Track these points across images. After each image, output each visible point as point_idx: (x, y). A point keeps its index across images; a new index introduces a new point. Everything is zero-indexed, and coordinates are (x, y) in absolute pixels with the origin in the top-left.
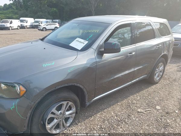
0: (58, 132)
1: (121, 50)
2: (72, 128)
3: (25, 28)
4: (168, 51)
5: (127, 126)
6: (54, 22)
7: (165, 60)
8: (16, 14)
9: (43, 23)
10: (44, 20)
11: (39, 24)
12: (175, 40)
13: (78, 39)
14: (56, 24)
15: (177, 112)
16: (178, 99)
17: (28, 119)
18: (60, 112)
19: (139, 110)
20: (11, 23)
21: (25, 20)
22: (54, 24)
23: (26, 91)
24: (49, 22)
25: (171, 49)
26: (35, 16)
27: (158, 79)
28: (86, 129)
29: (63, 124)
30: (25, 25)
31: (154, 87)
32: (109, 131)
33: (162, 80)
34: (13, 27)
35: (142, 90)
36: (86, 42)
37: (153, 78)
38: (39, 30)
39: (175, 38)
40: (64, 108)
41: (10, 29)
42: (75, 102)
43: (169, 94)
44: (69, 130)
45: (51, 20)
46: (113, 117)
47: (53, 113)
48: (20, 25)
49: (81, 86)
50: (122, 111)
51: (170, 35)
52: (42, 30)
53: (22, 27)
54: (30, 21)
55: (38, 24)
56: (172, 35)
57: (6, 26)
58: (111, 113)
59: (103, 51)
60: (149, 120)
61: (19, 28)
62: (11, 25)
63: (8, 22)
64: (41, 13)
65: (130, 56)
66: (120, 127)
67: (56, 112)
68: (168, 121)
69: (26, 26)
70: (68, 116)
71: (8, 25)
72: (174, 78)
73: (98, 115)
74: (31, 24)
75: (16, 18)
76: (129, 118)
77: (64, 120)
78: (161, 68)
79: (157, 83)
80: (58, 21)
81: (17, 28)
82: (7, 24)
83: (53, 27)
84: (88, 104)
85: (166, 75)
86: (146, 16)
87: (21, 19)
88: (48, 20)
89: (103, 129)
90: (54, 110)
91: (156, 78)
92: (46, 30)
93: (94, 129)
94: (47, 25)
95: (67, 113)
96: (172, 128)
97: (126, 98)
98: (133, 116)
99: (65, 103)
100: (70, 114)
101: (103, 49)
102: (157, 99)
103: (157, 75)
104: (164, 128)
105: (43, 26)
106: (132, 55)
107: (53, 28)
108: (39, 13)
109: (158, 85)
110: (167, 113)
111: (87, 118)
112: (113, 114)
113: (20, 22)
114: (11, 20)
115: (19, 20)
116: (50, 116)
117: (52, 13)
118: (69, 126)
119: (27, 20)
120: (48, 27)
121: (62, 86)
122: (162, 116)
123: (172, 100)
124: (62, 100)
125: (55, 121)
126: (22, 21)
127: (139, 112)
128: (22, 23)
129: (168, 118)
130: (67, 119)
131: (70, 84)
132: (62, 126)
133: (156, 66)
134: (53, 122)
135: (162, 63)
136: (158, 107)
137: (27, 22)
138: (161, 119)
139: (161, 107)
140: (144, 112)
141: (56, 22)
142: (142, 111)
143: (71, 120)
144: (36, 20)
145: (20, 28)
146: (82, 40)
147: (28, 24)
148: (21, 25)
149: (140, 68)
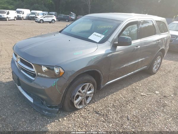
0: (81, 108)
1: (132, 43)
2: (91, 105)
3: (21, 20)
4: (166, 46)
5: (134, 105)
6: (50, 14)
7: (163, 53)
8: (12, 4)
9: (40, 14)
10: (41, 12)
11: (36, 15)
12: (171, 37)
13: (95, 33)
14: (53, 17)
15: (172, 96)
16: (173, 86)
17: (63, 94)
18: (83, 91)
19: (142, 94)
20: (8, 14)
21: (21, 11)
22: (52, 17)
23: (64, 73)
24: (45, 15)
25: (168, 45)
26: (31, 7)
27: (156, 70)
28: (102, 106)
29: (85, 101)
30: (21, 16)
31: (152, 76)
32: (121, 108)
33: (158, 71)
34: (10, 18)
35: (143, 79)
36: (103, 36)
37: (152, 69)
38: (36, 22)
39: (171, 35)
40: (86, 88)
41: (7, 19)
42: (94, 84)
43: (165, 83)
44: (89, 107)
45: (47, 12)
46: (121, 98)
47: (79, 92)
48: (16, 16)
49: (99, 72)
50: (128, 94)
51: (168, 32)
52: (39, 22)
53: (19, 18)
54: (26, 12)
55: (34, 16)
56: (169, 32)
57: (3, 17)
58: (120, 96)
59: (117, 44)
60: (151, 101)
61: (15, 19)
62: (8, 16)
63: (5, 13)
64: (37, 5)
65: (136, 49)
66: (128, 106)
67: (81, 91)
68: (166, 102)
69: (23, 17)
70: (89, 95)
71: (5, 16)
72: (169, 70)
73: (110, 96)
74: (27, 15)
75: (11, 8)
76: (135, 99)
77: (85, 98)
78: (159, 61)
79: (155, 74)
80: (54, 13)
81: (14, 19)
82: (4, 14)
83: (50, 19)
84: (102, 87)
85: (162, 67)
86: (147, 15)
87: (18, 10)
88: (45, 12)
89: (115, 106)
90: (80, 89)
91: (154, 69)
92: (44, 22)
93: (108, 106)
94: (44, 18)
95: (89, 93)
96: (169, 107)
97: (130, 84)
98: (138, 98)
99: (88, 84)
100: (90, 94)
101: (117, 43)
102: (155, 86)
103: (155, 66)
104: (163, 107)
105: (40, 17)
106: (138, 49)
107: (51, 21)
108: (35, 5)
109: (156, 76)
110: (165, 97)
111: (101, 99)
112: (121, 96)
113: (16, 12)
114: (8, 11)
115: (15, 11)
116: (78, 93)
117: (48, 5)
118: (89, 104)
119: (23, 12)
120: (45, 20)
121: (87, 71)
122: (161, 99)
123: (168, 87)
124: (86, 81)
125: (80, 98)
126: (18, 12)
127: (142, 95)
128: (18, 14)
129: (166, 100)
130: (87, 98)
131: (93, 69)
132: (84, 103)
133: (155, 59)
134: (79, 99)
135: (160, 56)
136: (157, 92)
137: (23, 14)
138: (160, 101)
139: (159, 92)
140: (146, 95)
141: (52, 14)
142: (144, 94)
143: (90, 99)
144: (33, 11)
145: (17, 19)
146: (99, 35)
147: (25, 16)
148: (18, 16)
149: (143, 60)
